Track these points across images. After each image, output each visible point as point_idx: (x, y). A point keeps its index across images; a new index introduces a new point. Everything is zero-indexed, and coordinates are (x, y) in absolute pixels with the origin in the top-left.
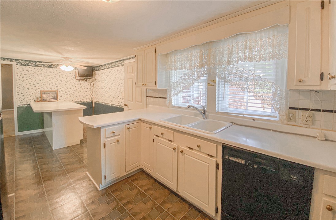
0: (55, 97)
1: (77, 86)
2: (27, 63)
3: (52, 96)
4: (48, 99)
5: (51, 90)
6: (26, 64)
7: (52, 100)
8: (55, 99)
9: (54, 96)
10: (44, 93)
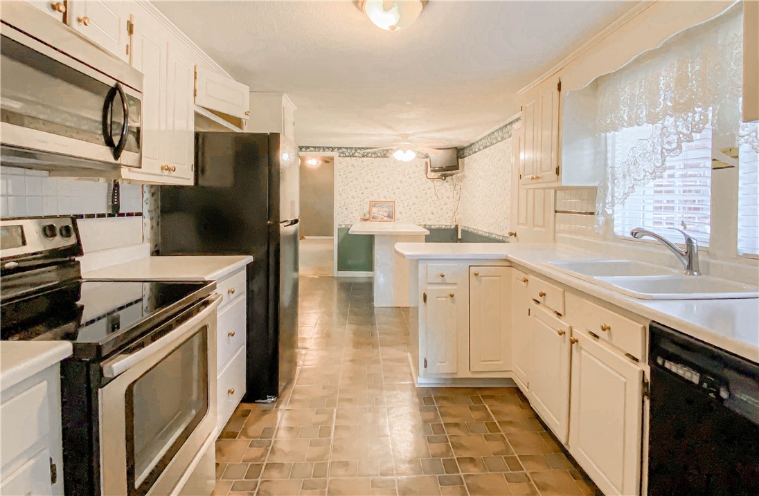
0: (391, 213)
1: (429, 191)
2: (353, 152)
3: (386, 211)
4: (380, 216)
5: (384, 200)
6: (351, 154)
7: (386, 219)
8: (391, 216)
9: (389, 212)
10: (375, 206)
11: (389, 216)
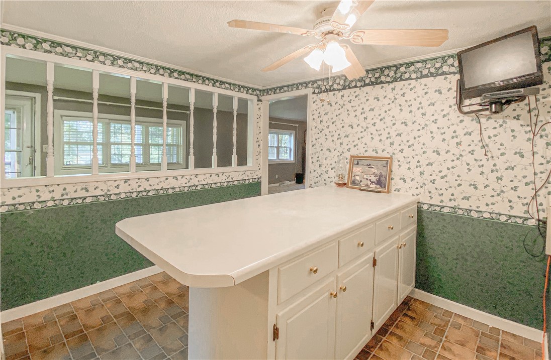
0: (383, 179)
1: (466, 140)
2: (331, 83)
3: (374, 174)
4: (364, 182)
5: (374, 154)
6: (328, 87)
7: (373, 186)
9: (381, 175)
10: (358, 164)
11: (379, 182)
